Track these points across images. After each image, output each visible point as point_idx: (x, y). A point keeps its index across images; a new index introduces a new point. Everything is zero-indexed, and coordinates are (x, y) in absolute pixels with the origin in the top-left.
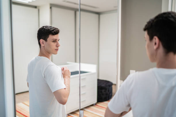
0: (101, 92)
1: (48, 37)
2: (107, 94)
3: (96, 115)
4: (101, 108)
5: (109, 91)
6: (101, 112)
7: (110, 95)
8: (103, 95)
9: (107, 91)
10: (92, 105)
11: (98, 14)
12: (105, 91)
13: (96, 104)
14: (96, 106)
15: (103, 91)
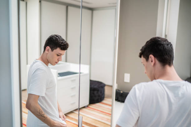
0: (94, 93)
1: (56, 49)
2: (99, 96)
3: (88, 117)
4: (93, 110)
5: (101, 92)
6: (93, 114)
7: (103, 96)
8: (95, 96)
9: (99, 93)
10: (84, 107)
11: (92, 9)
12: (97, 93)
13: (87, 106)
14: (88, 108)
15: (96, 92)
